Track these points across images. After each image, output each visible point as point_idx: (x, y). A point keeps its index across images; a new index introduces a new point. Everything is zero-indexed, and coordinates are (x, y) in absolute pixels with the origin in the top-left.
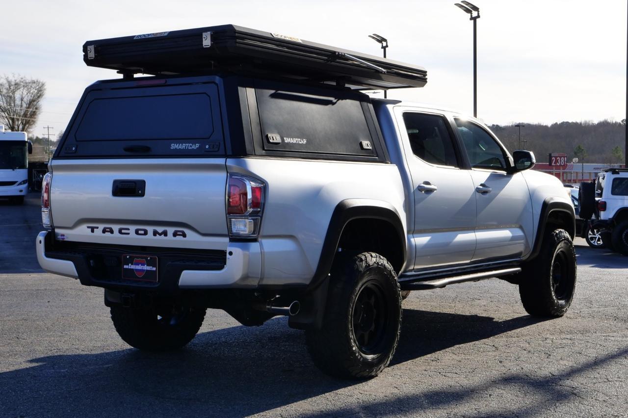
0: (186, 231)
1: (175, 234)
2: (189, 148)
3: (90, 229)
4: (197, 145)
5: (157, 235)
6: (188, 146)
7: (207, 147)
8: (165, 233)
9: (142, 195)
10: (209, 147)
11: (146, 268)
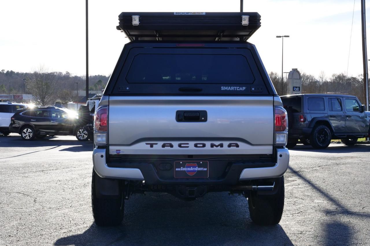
0: (239, 143)
1: (230, 146)
2: (237, 90)
3: (149, 145)
4: (244, 88)
5: (214, 147)
6: (236, 88)
7: (253, 89)
8: (221, 145)
9: (205, 120)
10: (255, 89)
11: (197, 169)
